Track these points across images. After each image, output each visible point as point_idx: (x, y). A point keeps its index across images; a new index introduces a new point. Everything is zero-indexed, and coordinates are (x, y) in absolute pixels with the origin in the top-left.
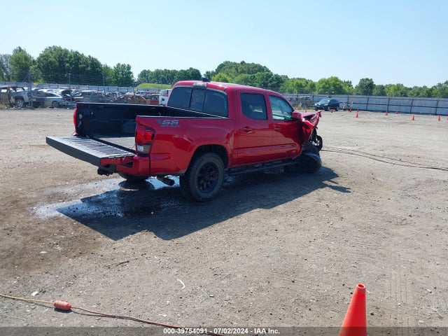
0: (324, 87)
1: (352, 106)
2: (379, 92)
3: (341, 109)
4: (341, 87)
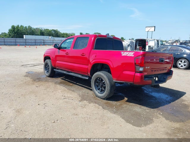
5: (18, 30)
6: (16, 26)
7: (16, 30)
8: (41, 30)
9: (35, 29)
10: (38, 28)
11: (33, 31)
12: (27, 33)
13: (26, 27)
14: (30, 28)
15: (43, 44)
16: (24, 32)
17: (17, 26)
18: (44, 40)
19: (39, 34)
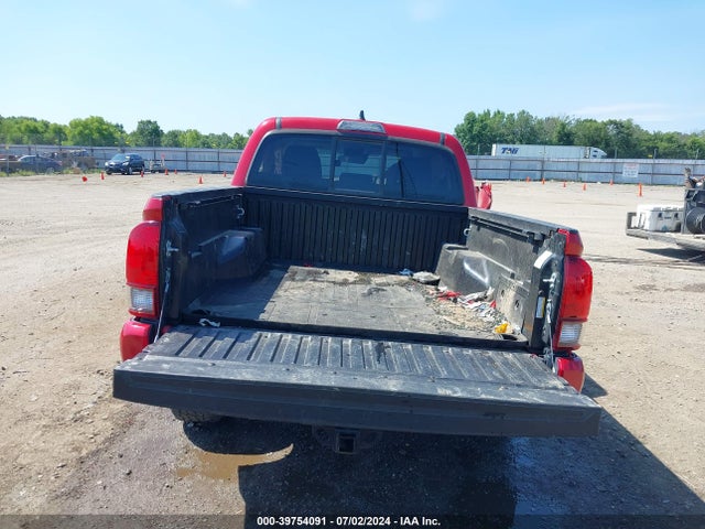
0: (81, 133)
1: (163, 165)
2: (171, 142)
3: (147, 170)
4: (111, 134)
5: (484, 128)
6: (482, 113)
7: (476, 128)
8: (563, 126)
9: (540, 122)
10: (553, 119)
11: (532, 129)
12: (510, 137)
13: (512, 115)
14: (525, 118)
15: (538, 177)
16: (502, 135)
17: (485, 114)
18: (543, 162)
19: (555, 140)
